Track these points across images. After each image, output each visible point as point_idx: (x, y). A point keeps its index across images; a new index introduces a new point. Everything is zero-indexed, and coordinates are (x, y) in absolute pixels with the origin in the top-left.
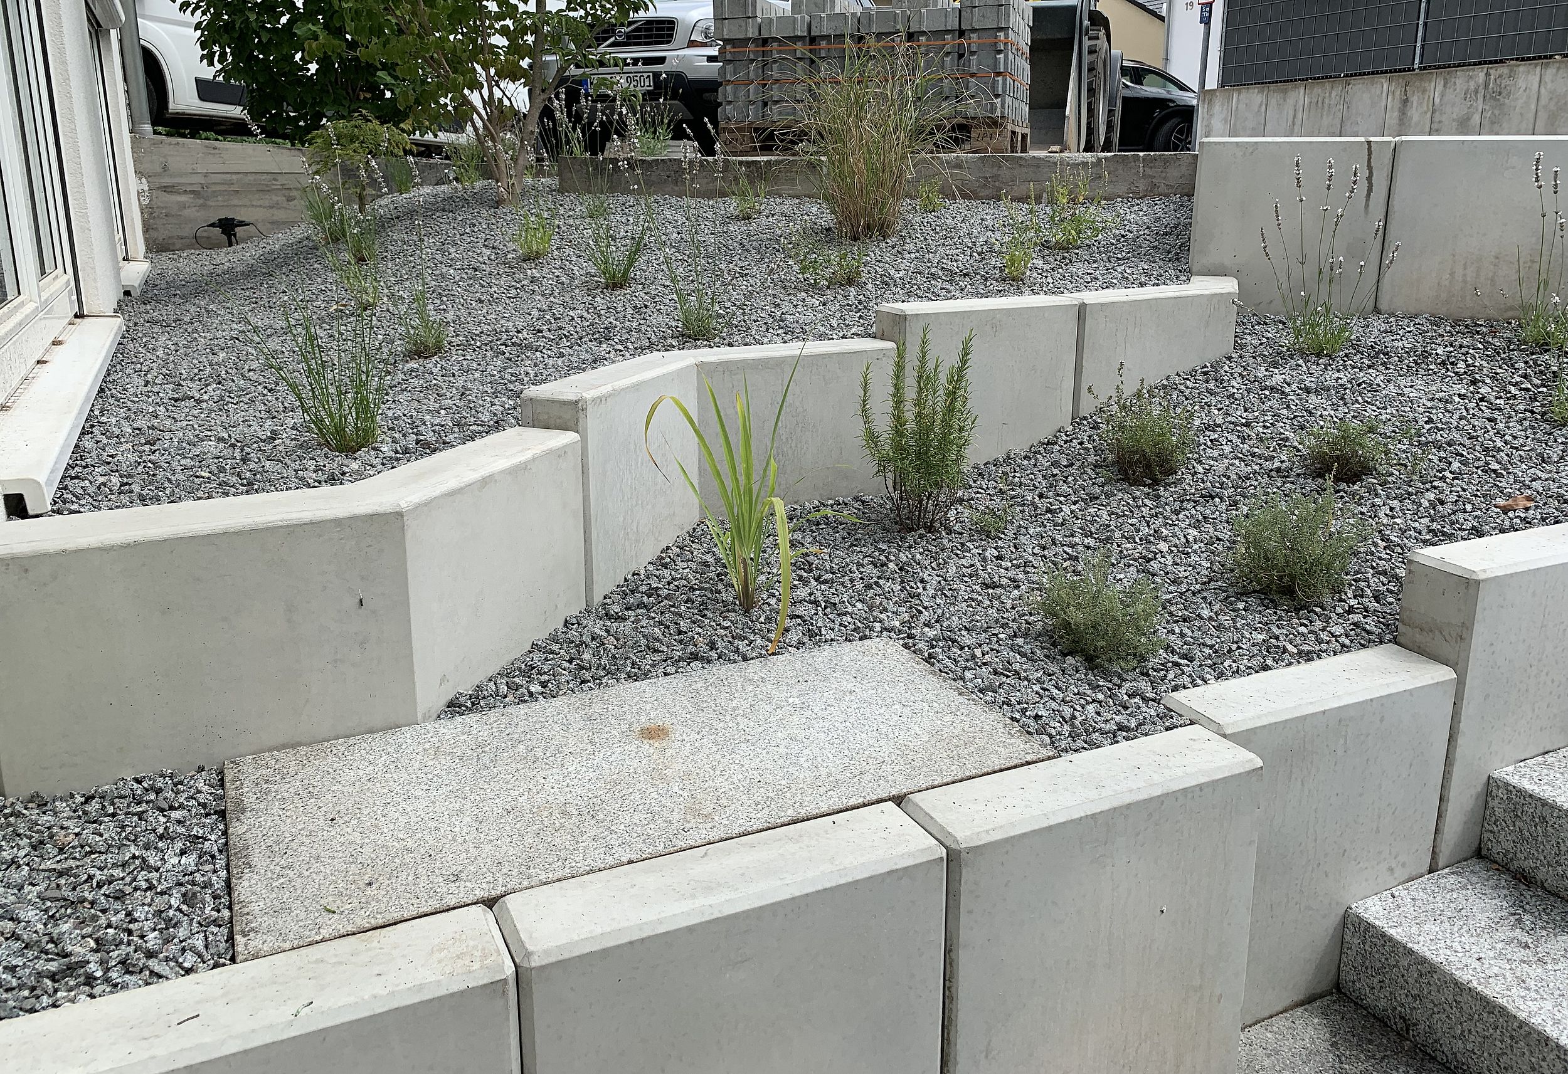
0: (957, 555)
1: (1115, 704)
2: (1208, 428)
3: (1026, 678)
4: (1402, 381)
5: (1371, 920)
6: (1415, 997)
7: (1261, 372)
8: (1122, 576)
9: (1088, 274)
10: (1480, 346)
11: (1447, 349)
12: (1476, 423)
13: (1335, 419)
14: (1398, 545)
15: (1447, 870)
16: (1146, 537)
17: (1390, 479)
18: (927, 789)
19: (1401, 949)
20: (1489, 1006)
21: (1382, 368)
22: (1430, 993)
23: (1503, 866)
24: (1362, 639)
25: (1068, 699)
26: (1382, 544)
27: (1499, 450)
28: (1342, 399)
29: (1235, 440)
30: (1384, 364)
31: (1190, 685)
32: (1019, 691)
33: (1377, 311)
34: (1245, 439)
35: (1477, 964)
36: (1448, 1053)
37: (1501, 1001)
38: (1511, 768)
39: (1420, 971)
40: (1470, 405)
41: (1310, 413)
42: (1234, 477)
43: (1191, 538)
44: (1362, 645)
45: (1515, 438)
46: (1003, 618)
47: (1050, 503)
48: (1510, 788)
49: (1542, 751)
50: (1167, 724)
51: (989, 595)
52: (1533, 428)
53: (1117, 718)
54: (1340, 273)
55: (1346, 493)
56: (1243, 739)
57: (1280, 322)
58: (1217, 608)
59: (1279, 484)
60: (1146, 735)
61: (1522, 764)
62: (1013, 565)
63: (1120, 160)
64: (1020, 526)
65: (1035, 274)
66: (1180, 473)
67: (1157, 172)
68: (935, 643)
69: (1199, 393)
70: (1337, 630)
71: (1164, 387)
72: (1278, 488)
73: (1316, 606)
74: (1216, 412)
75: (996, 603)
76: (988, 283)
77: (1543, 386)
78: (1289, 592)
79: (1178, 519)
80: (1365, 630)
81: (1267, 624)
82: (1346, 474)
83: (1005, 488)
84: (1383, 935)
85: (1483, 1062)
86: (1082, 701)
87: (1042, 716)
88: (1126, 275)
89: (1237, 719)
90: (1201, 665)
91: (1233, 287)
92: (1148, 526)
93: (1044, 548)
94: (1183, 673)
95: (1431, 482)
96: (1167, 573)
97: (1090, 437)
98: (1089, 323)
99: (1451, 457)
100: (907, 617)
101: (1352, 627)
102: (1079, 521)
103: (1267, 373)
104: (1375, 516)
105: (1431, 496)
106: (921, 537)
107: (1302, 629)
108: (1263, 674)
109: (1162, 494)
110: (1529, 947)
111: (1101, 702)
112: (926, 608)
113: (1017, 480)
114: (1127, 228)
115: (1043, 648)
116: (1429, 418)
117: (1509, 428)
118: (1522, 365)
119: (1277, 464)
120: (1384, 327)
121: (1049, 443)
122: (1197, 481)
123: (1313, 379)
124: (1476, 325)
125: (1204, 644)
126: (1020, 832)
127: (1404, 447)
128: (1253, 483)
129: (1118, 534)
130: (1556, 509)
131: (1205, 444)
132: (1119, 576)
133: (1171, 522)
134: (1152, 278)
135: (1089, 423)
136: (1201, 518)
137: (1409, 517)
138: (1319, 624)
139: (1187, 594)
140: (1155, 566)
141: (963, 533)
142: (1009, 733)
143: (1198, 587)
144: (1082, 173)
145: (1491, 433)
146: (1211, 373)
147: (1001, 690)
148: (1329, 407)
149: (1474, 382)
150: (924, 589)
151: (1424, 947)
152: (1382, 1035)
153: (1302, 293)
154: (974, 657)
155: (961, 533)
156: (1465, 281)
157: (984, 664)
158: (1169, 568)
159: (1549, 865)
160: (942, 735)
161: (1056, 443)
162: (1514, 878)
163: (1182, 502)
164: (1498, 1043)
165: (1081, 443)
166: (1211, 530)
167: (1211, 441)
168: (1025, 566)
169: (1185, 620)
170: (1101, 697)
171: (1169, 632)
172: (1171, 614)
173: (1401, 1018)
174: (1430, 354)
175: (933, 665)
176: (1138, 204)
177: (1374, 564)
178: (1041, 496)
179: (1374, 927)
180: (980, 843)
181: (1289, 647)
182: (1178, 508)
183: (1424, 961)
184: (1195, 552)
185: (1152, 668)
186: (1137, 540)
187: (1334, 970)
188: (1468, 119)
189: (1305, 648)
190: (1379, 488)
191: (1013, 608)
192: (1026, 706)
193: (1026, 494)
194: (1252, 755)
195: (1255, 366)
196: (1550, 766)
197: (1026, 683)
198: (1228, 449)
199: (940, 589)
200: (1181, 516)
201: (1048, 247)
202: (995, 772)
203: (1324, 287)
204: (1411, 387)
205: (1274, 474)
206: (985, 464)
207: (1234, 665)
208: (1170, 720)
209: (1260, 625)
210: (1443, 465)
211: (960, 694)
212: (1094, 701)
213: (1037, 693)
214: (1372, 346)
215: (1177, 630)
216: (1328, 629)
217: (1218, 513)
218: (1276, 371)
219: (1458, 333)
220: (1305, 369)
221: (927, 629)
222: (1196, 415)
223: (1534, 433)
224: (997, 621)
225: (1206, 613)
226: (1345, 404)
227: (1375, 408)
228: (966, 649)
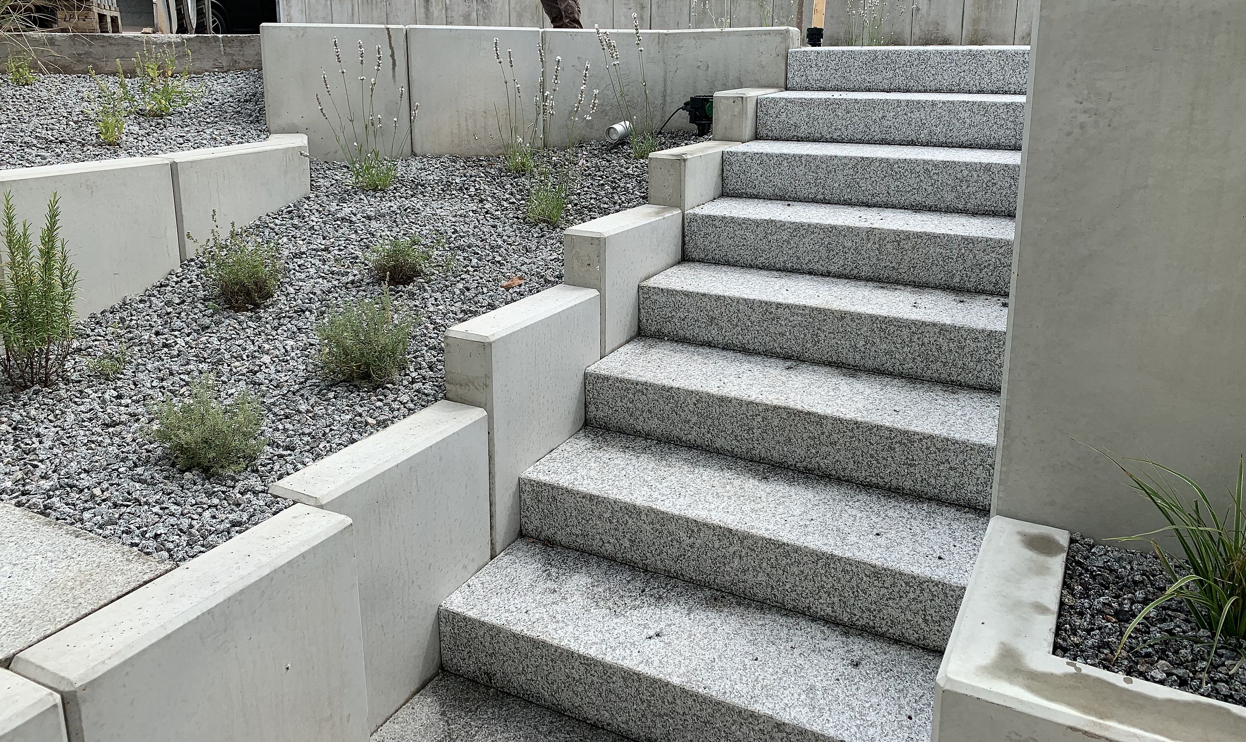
0: (75, 403)
1: (230, 504)
2: (295, 256)
3: (146, 503)
4: (435, 205)
5: (456, 610)
6: (491, 656)
7: (333, 207)
8: (233, 391)
9: (181, 137)
10: (483, 175)
11: (462, 179)
12: (485, 230)
13: (391, 238)
14: (442, 325)
15: (502, 554)
16: (252, 354)
17: (432, 277)
18: (39, 641)
19: (477, 624)
20: (537, 644)
21: (420, 196)
22: (499, 649)
23: (536, 539)
24: (423, 401)
25: (186, 511)
26: (431, 327)
27: (500, 247)
28: (395, 222)
29: (317, 263)
30: (422, 193)
31: (292, 471)
32: (139, 516)
33: (414, 154)
34: (325, 261)
35: (525, 617)
36: (517, 687)
37: (541, 637)
38: (531, 468)
39: (491, 635)
40: (480, 218)
41: (373, 235)
42: (319, 292)
43: (288, 348)
44: (423, 406)
45: (509, 237)
46: (123, 452)
47: (166, 339)
48: (532, 482)
49: (548, 451)
50: (274, 510)
51: (109, 433)
52: (519, 229)
53: (231, 517)
54: (381, 127)
55: (403, 292)
56: (336, 505)
57: (345, 166)
58: (312, 401)
59: (354, 293)
60: (256, 524)
61: (538, 463)
62: (133, 401)
63: (202, 40)
64: (138, 364)
65: (131, 139)
66: (276, 295)
67: (236, 51)
68: (51, 493)
69: (286, 229)
70: (405, 398)
71: (258, 226)
72: (354, 296)
73: (388, 383)
74: (301, 242)
75: (117, 440)
76: (85, 149)
77: (523, 199)
78: (366, 376)
79: (277, 334)
80: (424, 394)
81: (353, 405)
82: (402, 278)
83: (122, 332)
84: (465, 618)
85: (538, 684)
86: (200, 510)
87: (161, 534)
88: (214, 136)
89: (328, 490)
90: (301, 452)
91: (302, 142)
92: (253, 344)
93: (162, 380)
94: (287, 462)
95: (460, 276)
96: (271, 381)
97: (197, 275)
98: (182, 178)
99: (471, 256)
100: (19, 475)
101: (415, 393)
102: (193, 350)
103: (338, 207)
104: (425, 306)
105: (460, 285)
106: (36, 393)
107: (379, 404)
108: (351, 446)
109: (262, 315)
110: (556, 591)
111: (216, 506)
112: (42, 461)
113: (134, 322)
114: (214, 96)
115: (162, 471)
116: (455, 229)
117: (505, 230)
118: (510, 186)
119: (351, 278)
120: (420, 165)
121: (161, 286)
122: (290, 300)
123: (372, 209)
124: (480, 160)
125: (303, 434)
126: (137, 652)
127: (440, 253)
128: (334, 295)
129: (227, 356)
130: (537, 283)
131: (294, 269)
132: (230, 392)
133: (271, 337)
134: (237, 138)
135: (196, 263)
136: (295, 330)
137: (448, 303)
138: (391, 397)
139: (288, 395)
140: (260, 377)
141: (82, 381)
142: (127, 560)
143: (297, 387)
144: (167, 51)
145: (495, 236)
146: (293, 212)
147: (121, 521)
148: (386, 229)
149: (481, 201)
150: (41, 442)
151: (493, 618)
152: (475, 691)
153: (355, 144)
154: (93, 496)
155: (79, 382)
156: (468, 130)
157: (104, 500)
158: (273, 376)
159: (562, 529)
160: (56, 582)
161: (168, 285)
162: (543, 545)
163: (279, 319)
164: (545, 667)
165: (190, 282)
166: (305, 338)
167: (299, 266)
168: (144, 400)
169: (287, 417)
170: (216, 501)
171: (274, 430)
172: (275, 414)
173: (485, 673)
174: (452, 183)
175: (48, 515)
176: (223, 77)
177: (427, 343)
178: (157, 334)
179: (458, 614)
180: (96, 676)
181: (370, 420)
182: (276, 325)
183: (492, 627)
184: (292, 358)
185: (261, 465)
186: (245, 357)
187: (437, 655)
188: (469, 15)
189: (382, 418)
190: (426, 285)
191: (134, 440)
192: (145, 529)
193: (143, 334)
194: (343, 517)
195: (328, 202)
196: (554, 460)
197: (146, 507)
198: (312, 271)
199: (58, 440)
200: (279, 331)
201: (143, 115)
202: (112, 601)
203: (371, 138)
204: (441, 208)
205: (349, 285)
206: (102, 313)
207: (328, 445)
208: (276, 505)
209: (347, 408)
210: (466, 262)
211: (77, 537)
212: (210, 506)
213: (156, 514)
214: (412, 180)
215: (281, 427)
216: (398, 399)
217: (309, 323)
218: (345, 205)
219: (469, 166)
220: (366, 201)
221: (42, 482)
222: (286, 246)
223: (521, 233)
224: (117, 456)
225: (303, 407)
226: (397, 226)
227: (418, 226)
228: (86, 490)
